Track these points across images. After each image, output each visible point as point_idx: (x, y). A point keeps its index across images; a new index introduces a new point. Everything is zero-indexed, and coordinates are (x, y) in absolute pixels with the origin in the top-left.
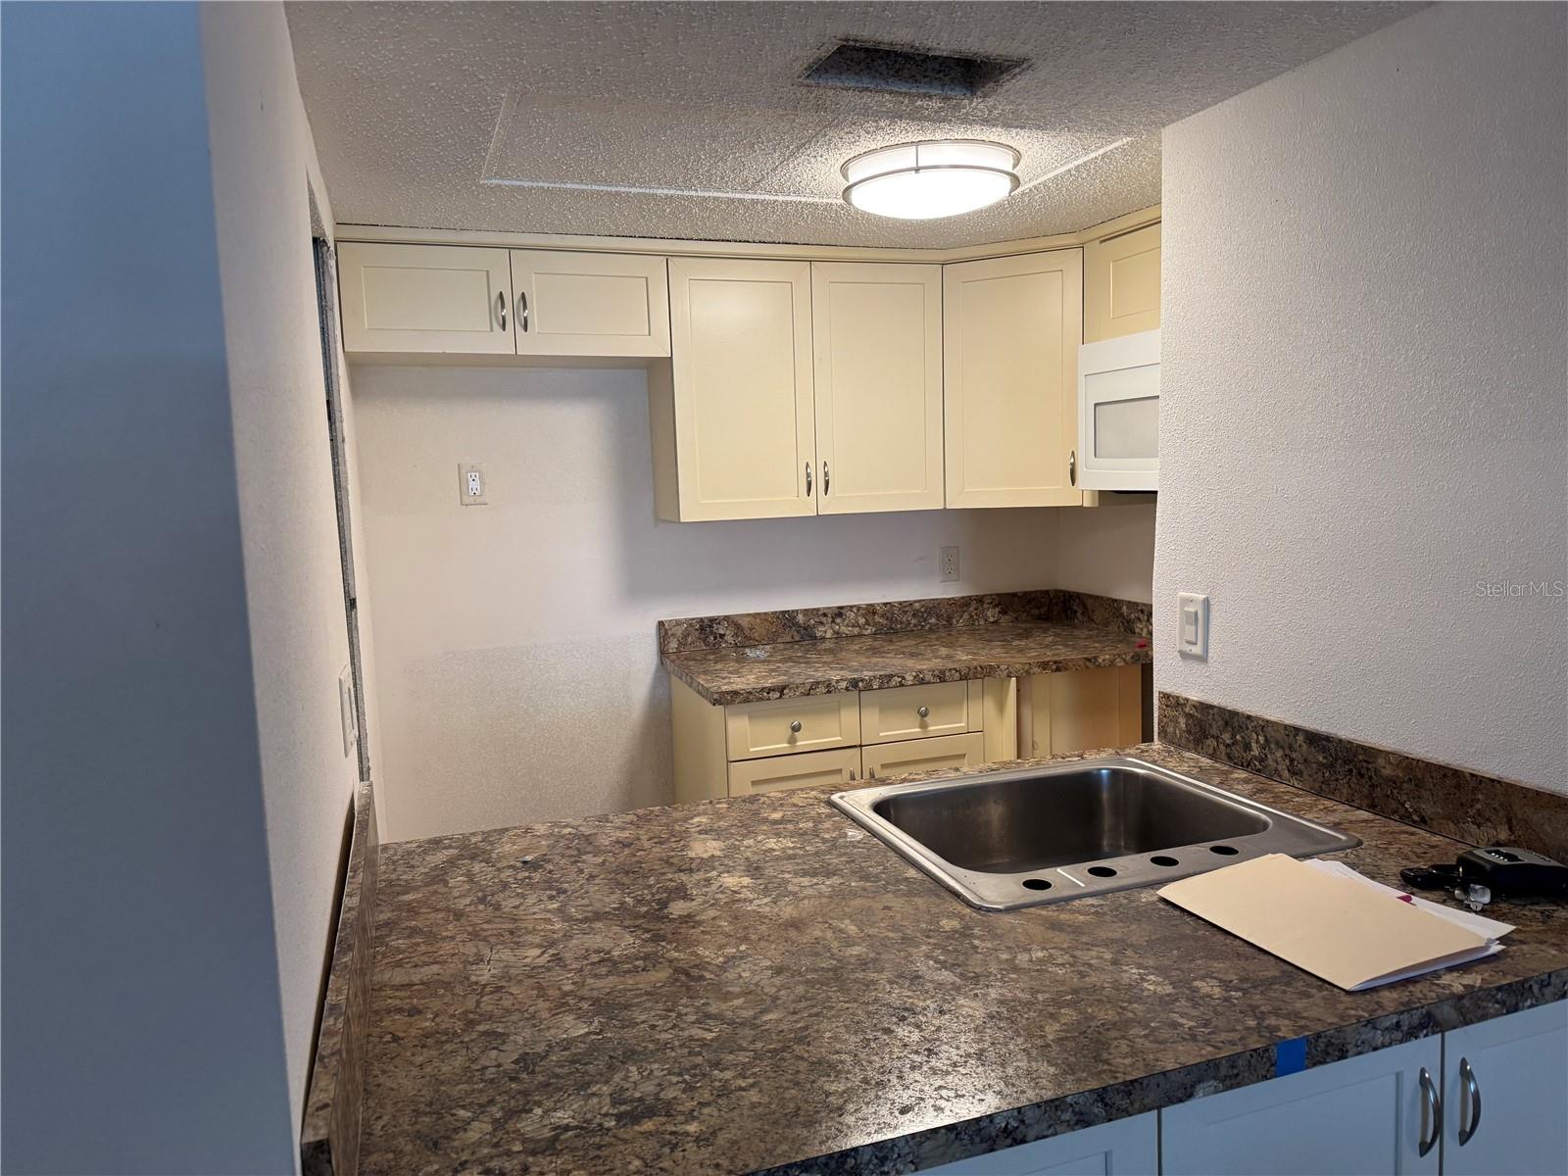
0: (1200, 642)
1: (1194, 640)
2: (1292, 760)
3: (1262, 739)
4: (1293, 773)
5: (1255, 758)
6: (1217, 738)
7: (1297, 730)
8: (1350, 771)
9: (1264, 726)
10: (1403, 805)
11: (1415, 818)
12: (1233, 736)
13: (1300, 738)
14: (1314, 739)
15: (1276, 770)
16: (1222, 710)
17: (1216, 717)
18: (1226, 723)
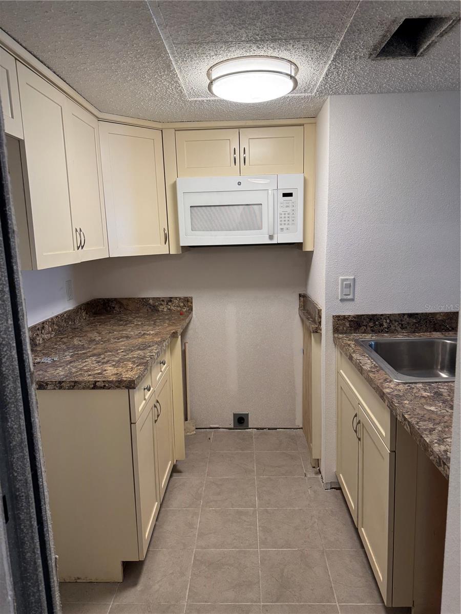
0: (351, 294)
1: (349, 293)
2: (402, 325)
3: (388, 321)
4: (402, 328)
5: (385, 328)
6: (366, 326)
7: (404, 314)
8: (426, 322)
9: (389, 317)
10: (446, 326)
11: (450, 329)
12: (375, 323)
13: (406, 317)
14: (411, 315)
15: (395, 329)
16: (368, 315)
17: (366, 318)
18: (371, 319)
